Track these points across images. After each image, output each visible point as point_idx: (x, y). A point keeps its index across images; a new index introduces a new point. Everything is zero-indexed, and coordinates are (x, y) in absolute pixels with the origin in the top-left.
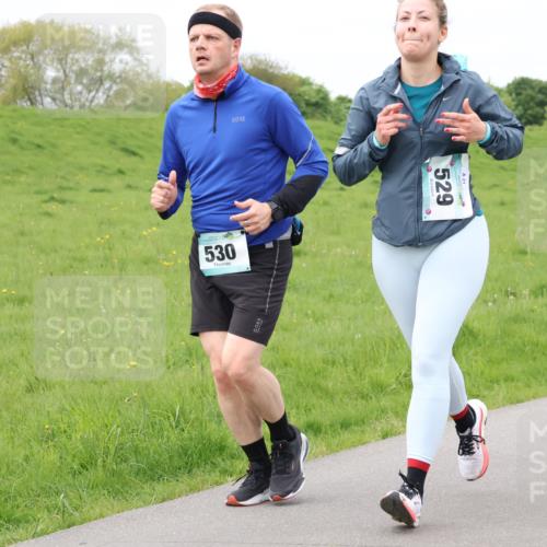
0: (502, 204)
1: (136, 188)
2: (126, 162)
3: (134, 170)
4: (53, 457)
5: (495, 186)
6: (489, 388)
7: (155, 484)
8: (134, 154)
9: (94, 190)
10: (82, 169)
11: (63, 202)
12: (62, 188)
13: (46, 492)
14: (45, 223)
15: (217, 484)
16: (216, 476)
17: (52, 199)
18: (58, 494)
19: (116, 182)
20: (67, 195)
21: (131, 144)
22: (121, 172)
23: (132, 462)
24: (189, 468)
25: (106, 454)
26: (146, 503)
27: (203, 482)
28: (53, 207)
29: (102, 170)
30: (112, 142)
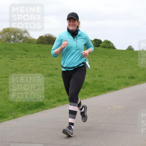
0: (93, 61)
1: (28, 57)
2: (26, 52)
3: (27, 54)
4: (12, 106)
5: (91, 58)
6: (91, 93)
7: (31, 111)
8: (27, 51)
9: (20, 58)
10: (18, 54)
11: (14, 60)
12: (14, 57)
13: (10, 112)
14: (11, 63)
15: (42, 111)
16: (41, 109)
17: (12, 59)
18: (13, 112)
19: (24, 56)
20: (15, 58)
21: (27, 49)
22: (25, 54)
23: (26, 107)
24: (37, 108)
25: (22, 105)
26: (29, 114)
27: (39, 110)
28: (13, 60)
29: (21, 54)
30: (24, 49)
